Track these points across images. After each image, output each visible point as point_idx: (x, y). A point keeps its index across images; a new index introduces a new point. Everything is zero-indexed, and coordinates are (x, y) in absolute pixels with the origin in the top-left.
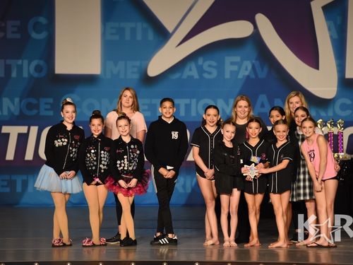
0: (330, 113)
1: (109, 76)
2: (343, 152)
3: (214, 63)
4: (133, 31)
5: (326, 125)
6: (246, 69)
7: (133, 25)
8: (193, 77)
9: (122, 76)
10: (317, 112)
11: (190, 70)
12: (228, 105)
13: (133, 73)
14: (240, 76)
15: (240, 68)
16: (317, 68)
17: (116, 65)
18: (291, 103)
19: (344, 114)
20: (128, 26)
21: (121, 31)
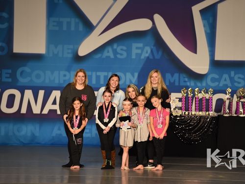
0: (204, 84)
1: (51, 55)
2: (212, 111)
3: (124, 48)
4: (69, 24)
5: (201, 92)
6: (147, 52)
7: (68, 20)
8: (109, 57)
9: (60, 55)
10: (195, 84)
11: (108, 52)
12: (134, 76)
13: (68, 53)
14: (143, 57)
15: (142, 51)
16: (196, 53)
17: (56, 47)
20: (65, 20)
21: (60, 24)
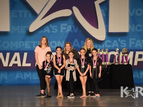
0: (103, 46)
1: (13, 32)
2: (108, 62)
3: (56, 27)
4: (23, 13)
5: (101, 51)
6: (69, 29)
7: (22, 11)
8: (47, 32)
9: (19, 32)
10: (98, 46)
11: (47, 29)
12: (62, 43)
13: (23, 30)
14: (67, 32)
15: (67, 28)
16: (98, 28)
17: (16, 28)
18: (88, 42)
19: (108, 46)
21: (18, 14)
